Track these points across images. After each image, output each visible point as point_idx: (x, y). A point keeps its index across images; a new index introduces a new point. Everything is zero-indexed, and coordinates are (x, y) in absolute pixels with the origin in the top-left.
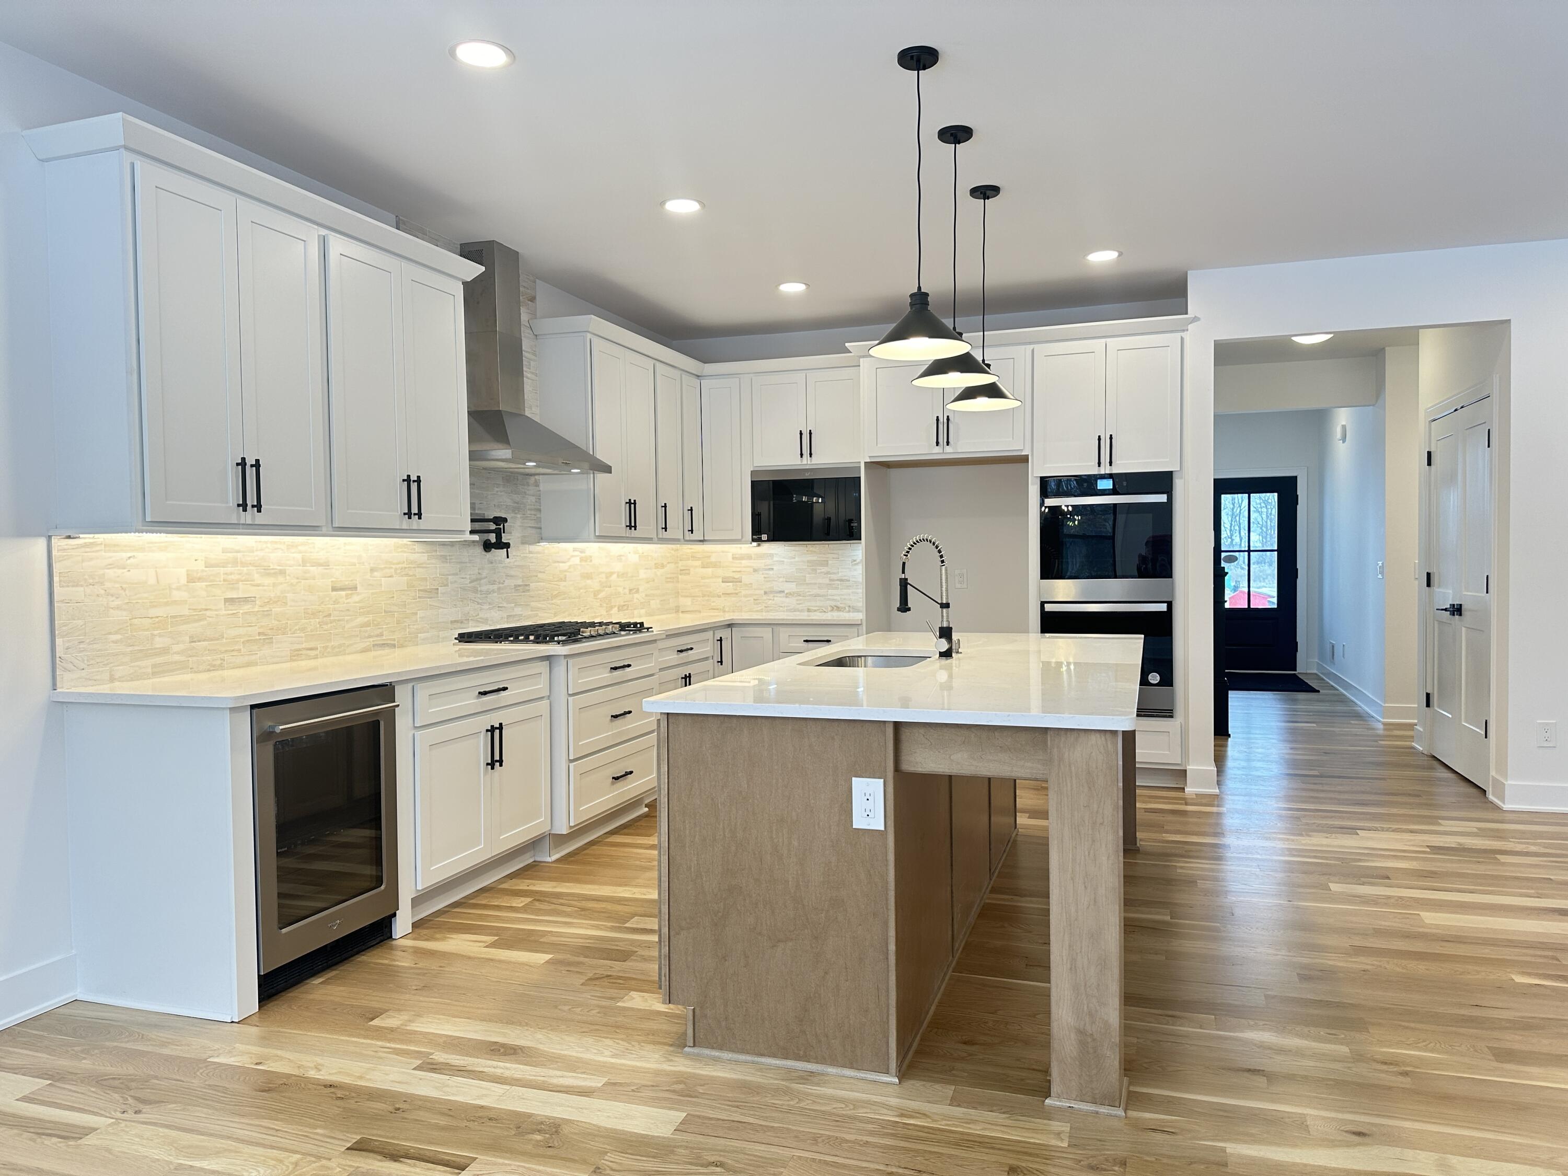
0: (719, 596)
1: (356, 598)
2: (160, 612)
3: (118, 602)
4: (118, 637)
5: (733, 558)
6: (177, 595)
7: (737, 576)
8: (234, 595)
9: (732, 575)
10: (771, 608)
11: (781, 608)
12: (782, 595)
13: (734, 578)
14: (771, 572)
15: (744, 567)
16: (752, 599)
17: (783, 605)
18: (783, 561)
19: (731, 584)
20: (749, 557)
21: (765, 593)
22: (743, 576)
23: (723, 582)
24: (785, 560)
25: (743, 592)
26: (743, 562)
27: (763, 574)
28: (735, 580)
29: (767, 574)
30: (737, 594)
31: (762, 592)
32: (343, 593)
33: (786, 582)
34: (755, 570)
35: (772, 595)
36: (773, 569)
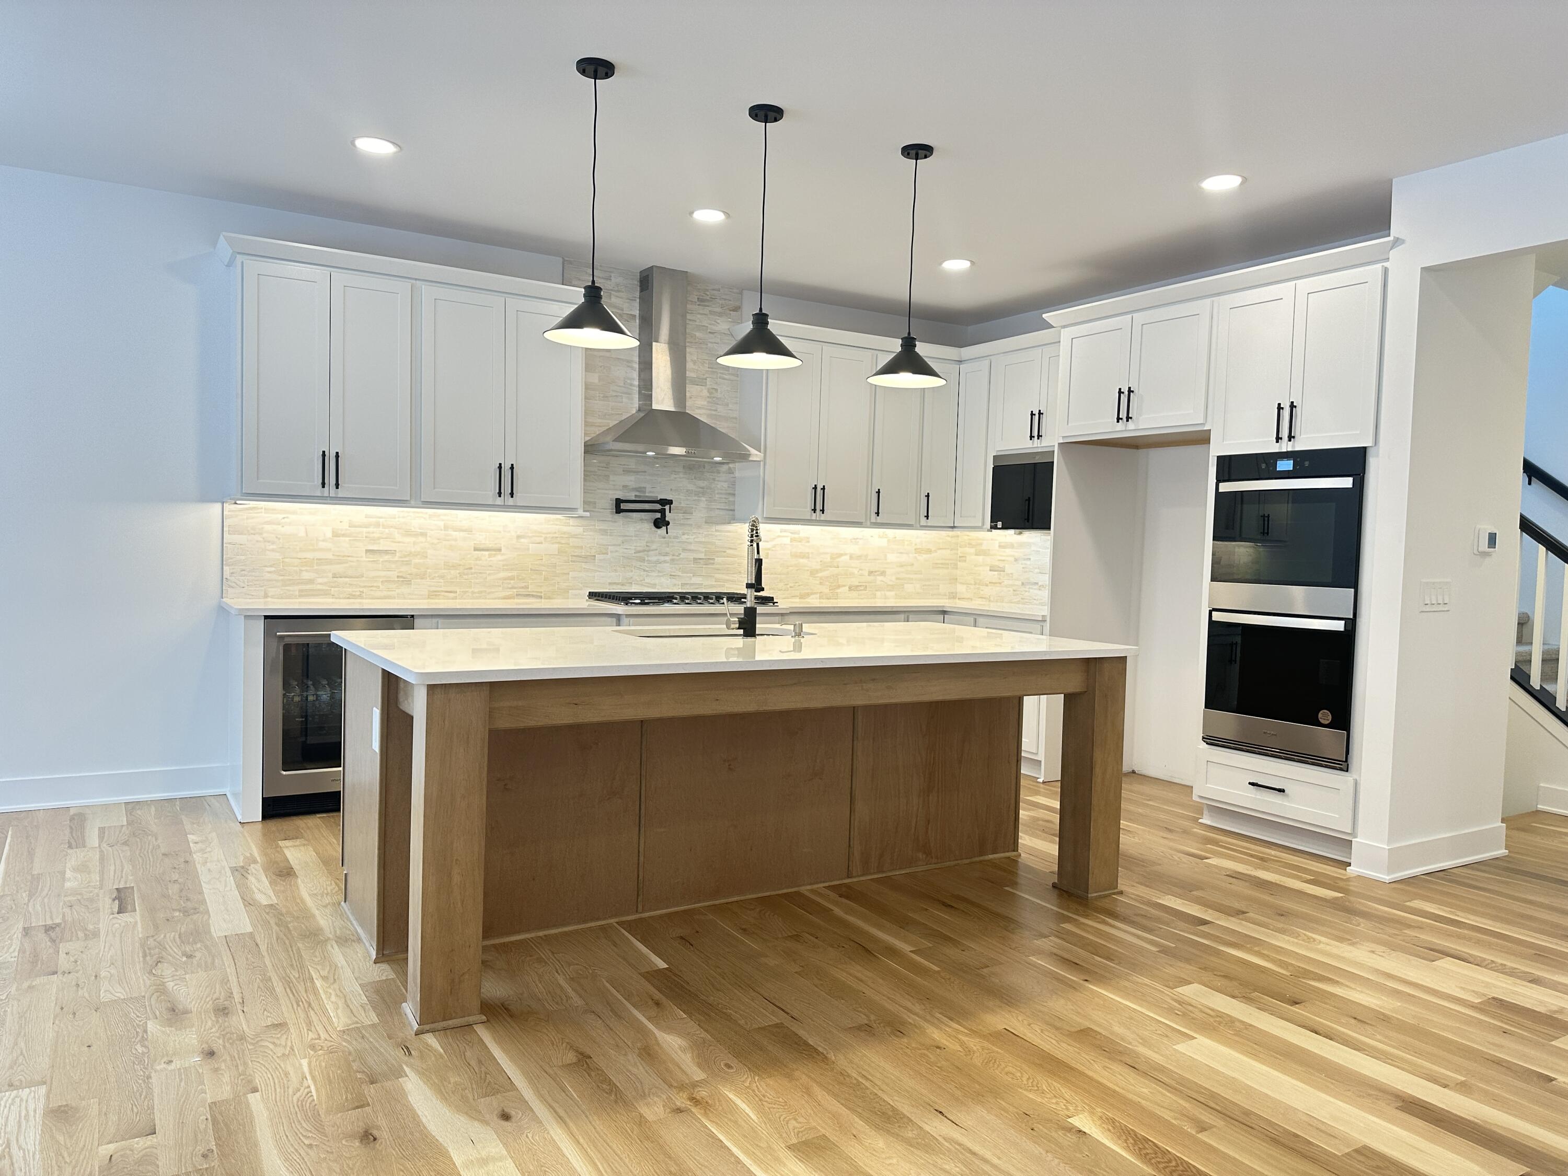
1: (499, 557)
2: (310, 555)
3: (274, 547)
4: (273, 569)
6: (322, 545)
8: (375, 547)
32: (487, 553)
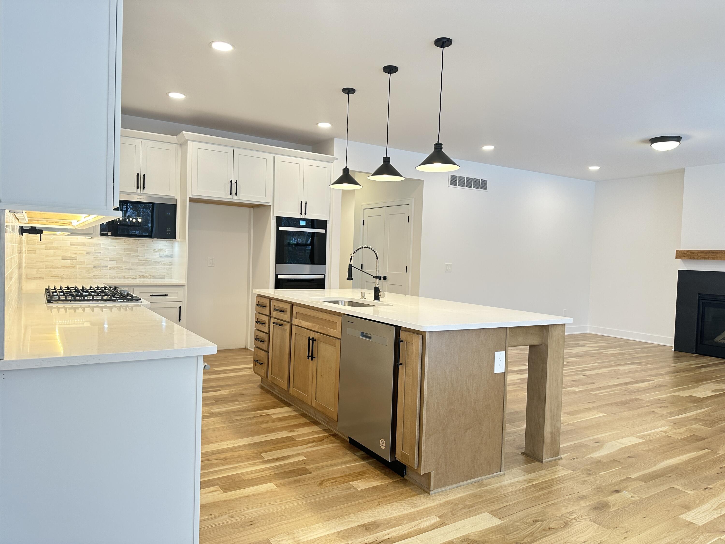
0: (59, 268)
5: (71, 244)
7: (73, 256)
9: (69, 255)
10: (98, 276)
11: (106, 276)
12: (106, 268)
13: (71, 257)
14: (99, 254)
15: (79, 250)
16: (84, 270)
17: (106, 274)
18: (108, 248)
19: (69, 261)
20: (83, 244)
21: (94, 267)
22: (78, 256)
23: (62, 259)
24: (109, 247)
25: (78, 266)
26: (79, 247)
27: (93, 255)
28: (72, 258)
29: (96, 255)
30: (73, 267)
31: (93, 266)
33: (109, 260)
34: (87, 253)
35: (100, 268)
36: (100, 252)
